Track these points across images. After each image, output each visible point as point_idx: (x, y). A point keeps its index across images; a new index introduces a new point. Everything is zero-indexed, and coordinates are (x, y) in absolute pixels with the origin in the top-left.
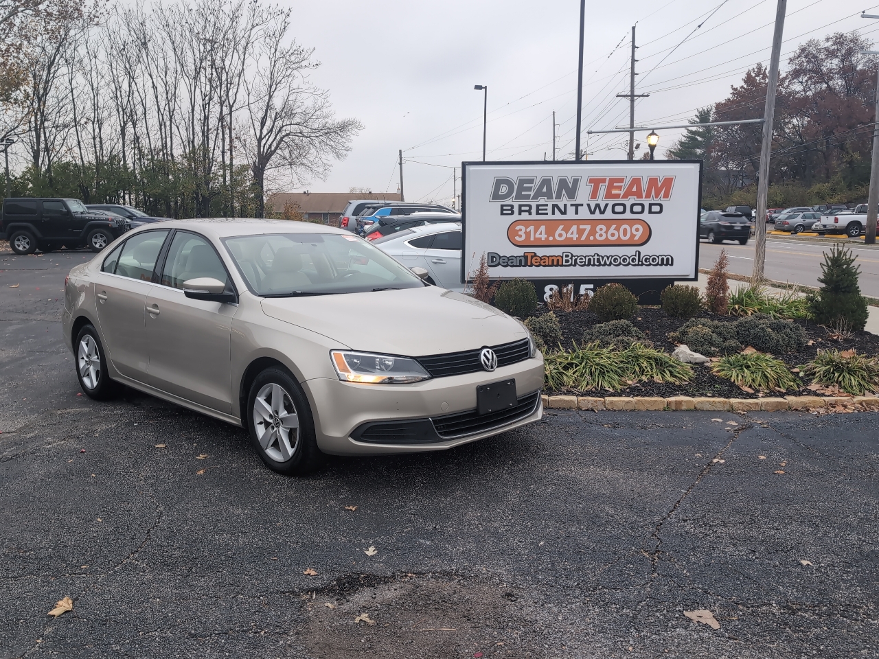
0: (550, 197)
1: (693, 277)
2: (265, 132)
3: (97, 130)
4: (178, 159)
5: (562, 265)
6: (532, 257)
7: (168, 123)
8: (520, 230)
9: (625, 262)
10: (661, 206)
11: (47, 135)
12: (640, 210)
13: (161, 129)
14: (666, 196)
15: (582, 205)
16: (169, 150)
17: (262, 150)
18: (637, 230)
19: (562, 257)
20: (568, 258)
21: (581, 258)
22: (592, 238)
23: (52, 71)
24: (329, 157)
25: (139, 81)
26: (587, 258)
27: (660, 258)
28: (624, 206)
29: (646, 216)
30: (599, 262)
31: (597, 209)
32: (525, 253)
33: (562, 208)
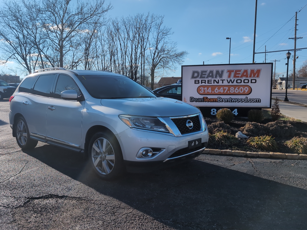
0: (213, 77)
1: (269, 107)
2: (155, 57)
4: (127, 67)
5: (217, 102)
6: (206, 99)
8: (202, 89)
9: (241, 101)
10: (256, 80)
12: (247, 82)
14: (258, 76)
15: (225, 80)
16: (124, 64)
17: (154, 63)
18: (246, 89)
19: (217, 99)
20: (220, 99)
21: (225, 99)
22: (228, 92)
26: (227, 99)
27: (255, 99)
28: (241, 80)
29: (249, 84)
30: (231, 101)
31: (231, 81)
32: (203, 97)
33: (217, 81)
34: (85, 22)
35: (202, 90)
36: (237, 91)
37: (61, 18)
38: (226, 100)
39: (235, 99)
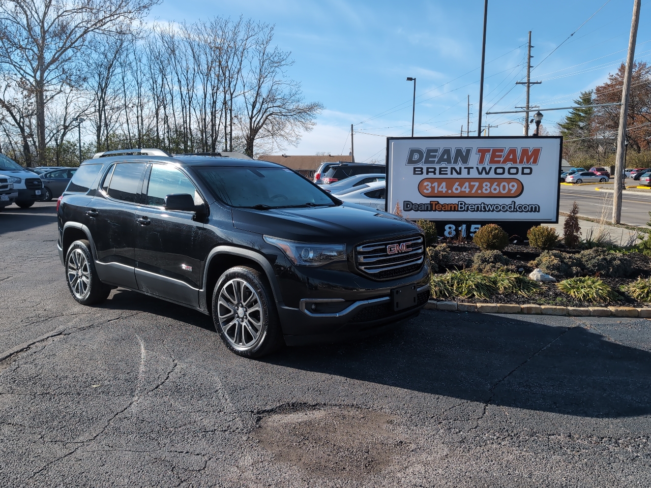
0: (449, 162)
1: (555, 221)
2: (255, 112)
3: (140, 112)
4: (194, 132)
5: (458, 211)
6: (436, 205)
7: (188, 106)
8: (428, 185)
9: (504, 209)
10: (531, 169)
11: (107, 115)
12: (515, 172)
13: (183, 110)
14: (535, 162)
15: (472, 168)
16: (188, 125)
17: (253, 125)
18: (513, 186)
19: (458, 205)
20: (462, 206)
21: (472, 206)
22: (479, 192)
23: (111, 71)
24: (300, 130)
25: (169, 77)
26: (476, 206)
27: (530, 206)
28: (504, 169)
29: (519, 176)
30: (485, 209)
31: (484, 171)
32: (431, 201)
33: (459, 171)
34: (97, 28)
35: (427, 187)
37: (38, 16)
38: (474, 207)
39: (491, 206)
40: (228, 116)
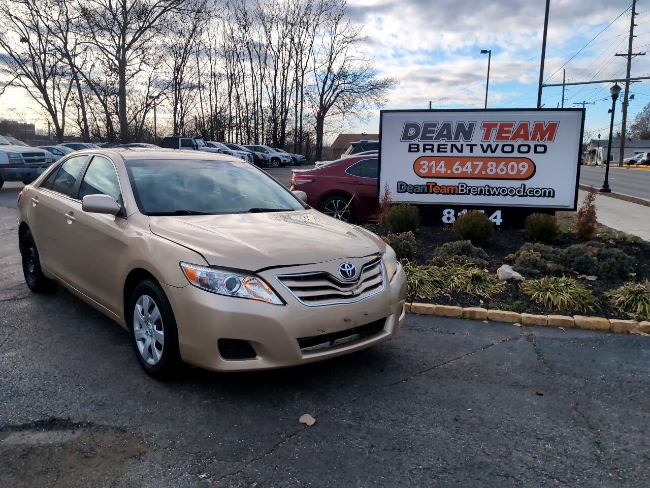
0: (449, 138)
1: (573, 208)
2: (326, 88)
4: (265, 109)
5: (458, 194)
6: (433, 186)
8: (424, 164)
9: (512, 192)
10: (545, 147)
12: (526, 150)
13: (254, 87)
14: (551, 138)
15: (476, 145)
16: (259, 103)
17: (323, 103)
18: (523, 167)
19: (458, 187)
20: (463, 188)
21: (474, 188)
22: (483, 172)
26: (479, 189)
27: (543, 190)
28: (513, 146)
29: (531, 155)
30: (489, 192)
31: (489, 149)
32: (427, 183)
33: (460, 148)
34: (175, 8)
35: (424, 167)
36: (502, 170)
38: (477, 190)
39: (497, 189)
40: (299, 93)
